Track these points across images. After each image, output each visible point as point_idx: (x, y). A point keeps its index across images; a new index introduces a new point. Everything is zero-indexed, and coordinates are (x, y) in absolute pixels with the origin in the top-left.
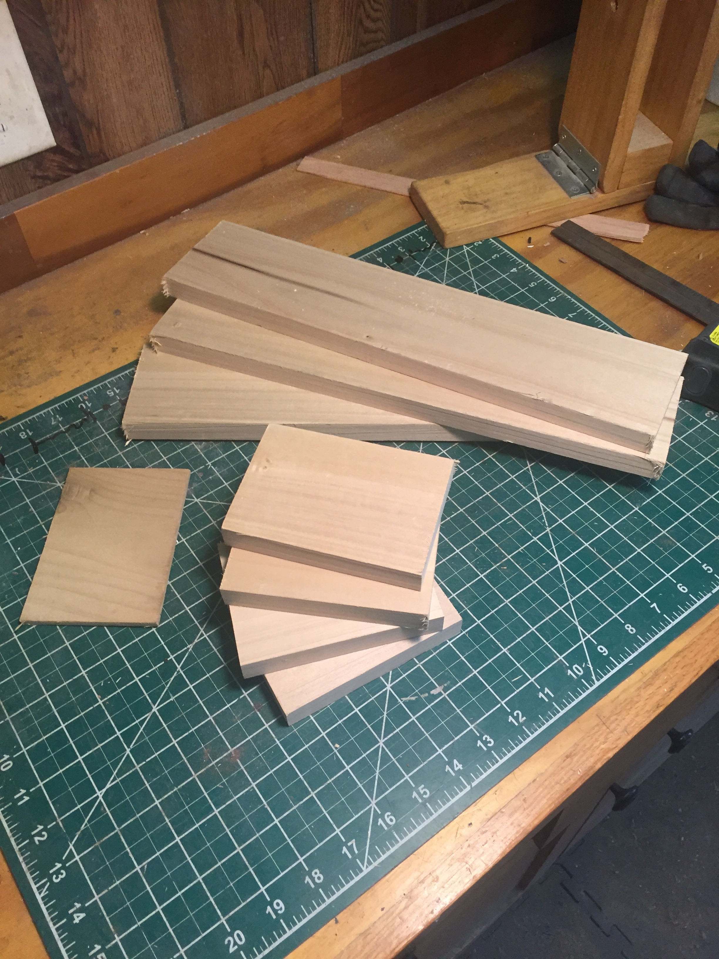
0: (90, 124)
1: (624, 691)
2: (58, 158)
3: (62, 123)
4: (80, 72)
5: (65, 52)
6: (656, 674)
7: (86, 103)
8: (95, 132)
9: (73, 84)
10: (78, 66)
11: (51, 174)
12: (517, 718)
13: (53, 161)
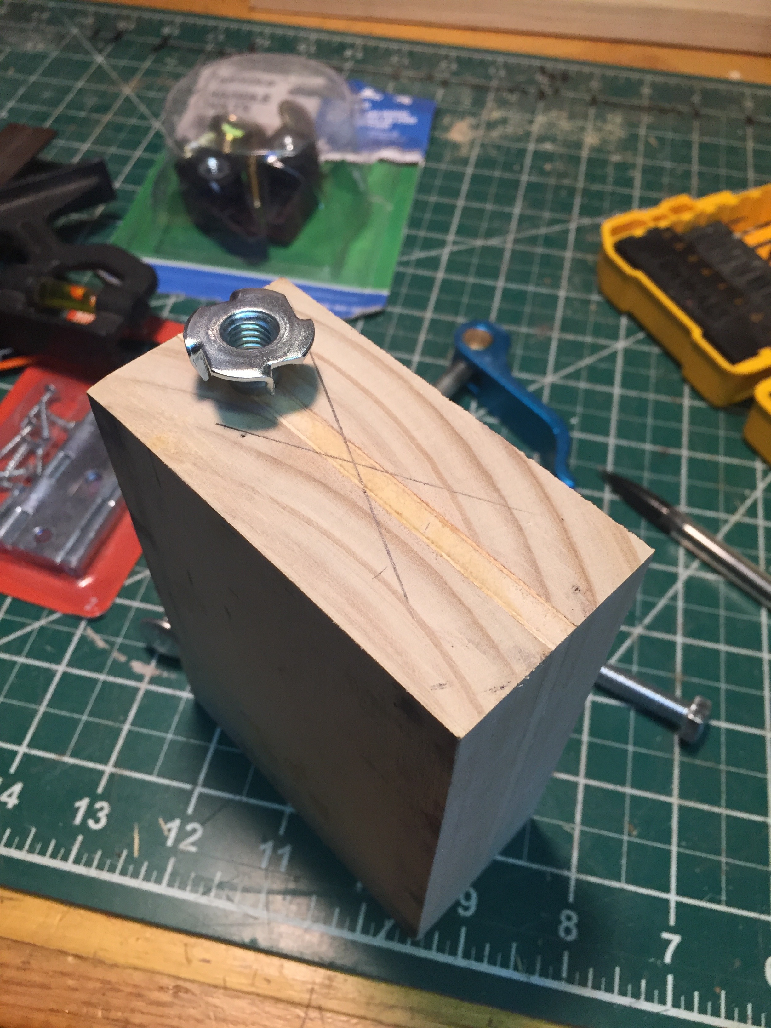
12: (182, 835)
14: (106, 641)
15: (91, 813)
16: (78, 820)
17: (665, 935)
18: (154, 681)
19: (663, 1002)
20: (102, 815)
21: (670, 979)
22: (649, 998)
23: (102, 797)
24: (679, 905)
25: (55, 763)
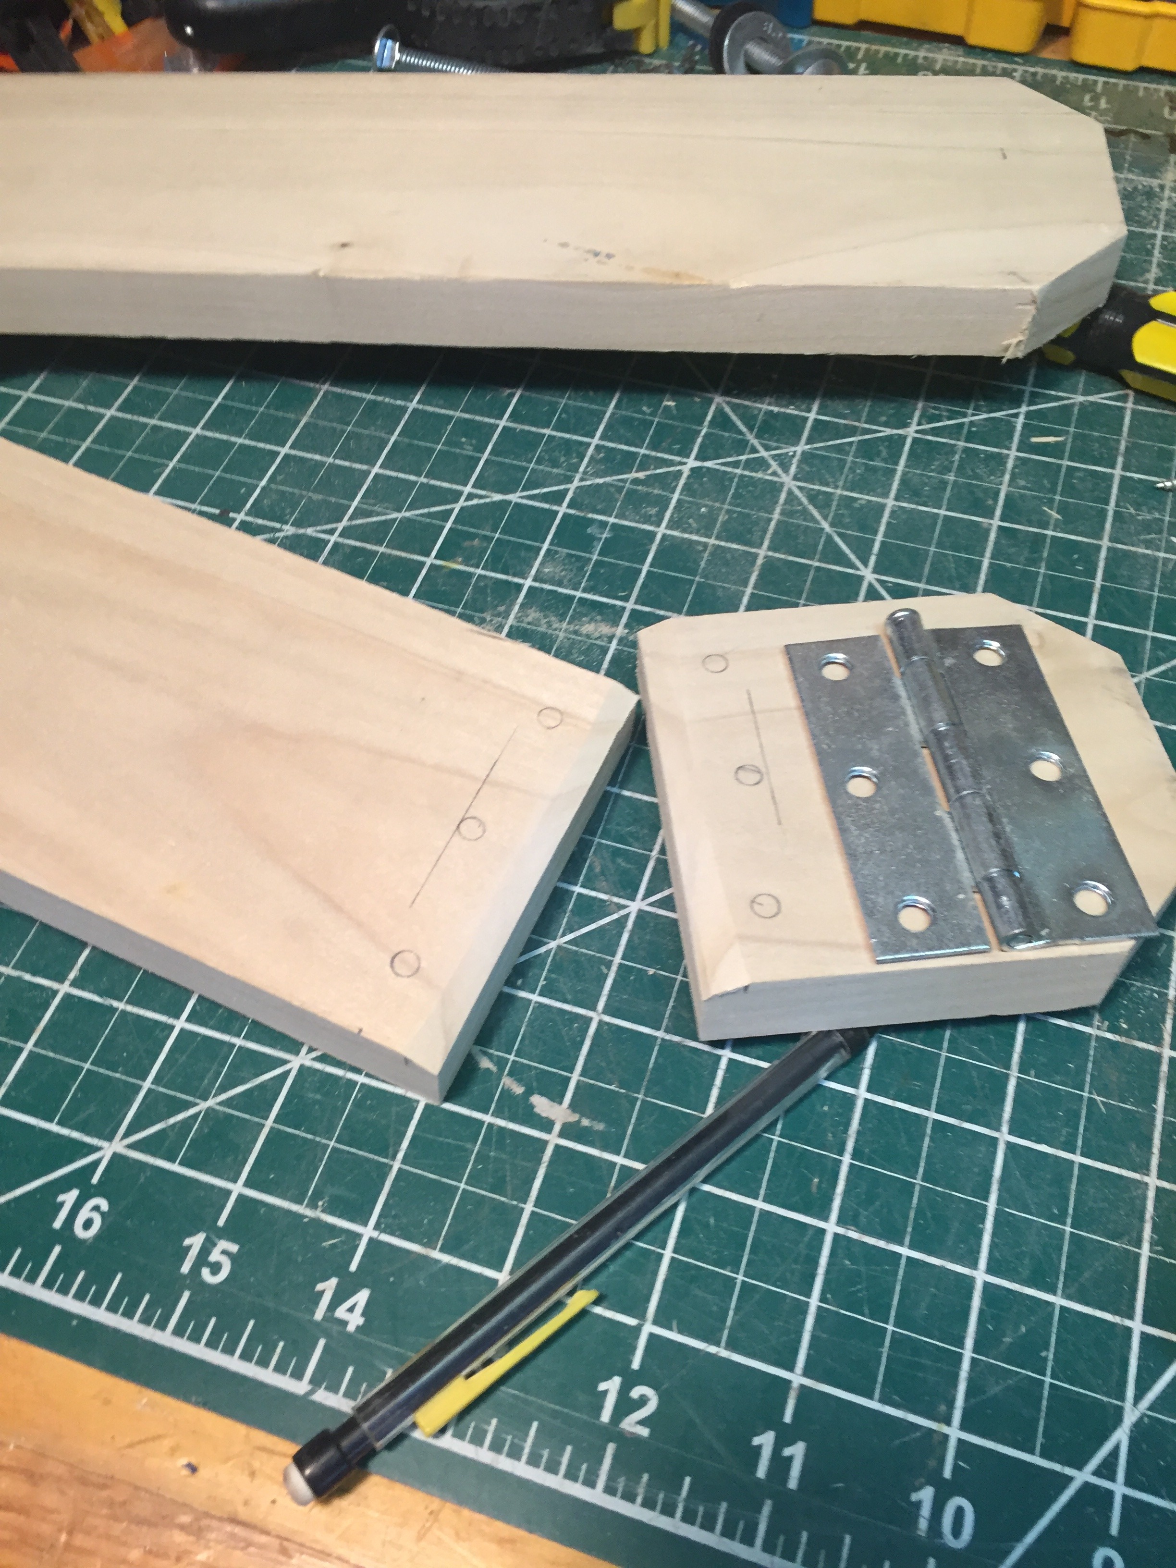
12: (625, 1406)
18: (568, 1131)
25: (421, 1260)
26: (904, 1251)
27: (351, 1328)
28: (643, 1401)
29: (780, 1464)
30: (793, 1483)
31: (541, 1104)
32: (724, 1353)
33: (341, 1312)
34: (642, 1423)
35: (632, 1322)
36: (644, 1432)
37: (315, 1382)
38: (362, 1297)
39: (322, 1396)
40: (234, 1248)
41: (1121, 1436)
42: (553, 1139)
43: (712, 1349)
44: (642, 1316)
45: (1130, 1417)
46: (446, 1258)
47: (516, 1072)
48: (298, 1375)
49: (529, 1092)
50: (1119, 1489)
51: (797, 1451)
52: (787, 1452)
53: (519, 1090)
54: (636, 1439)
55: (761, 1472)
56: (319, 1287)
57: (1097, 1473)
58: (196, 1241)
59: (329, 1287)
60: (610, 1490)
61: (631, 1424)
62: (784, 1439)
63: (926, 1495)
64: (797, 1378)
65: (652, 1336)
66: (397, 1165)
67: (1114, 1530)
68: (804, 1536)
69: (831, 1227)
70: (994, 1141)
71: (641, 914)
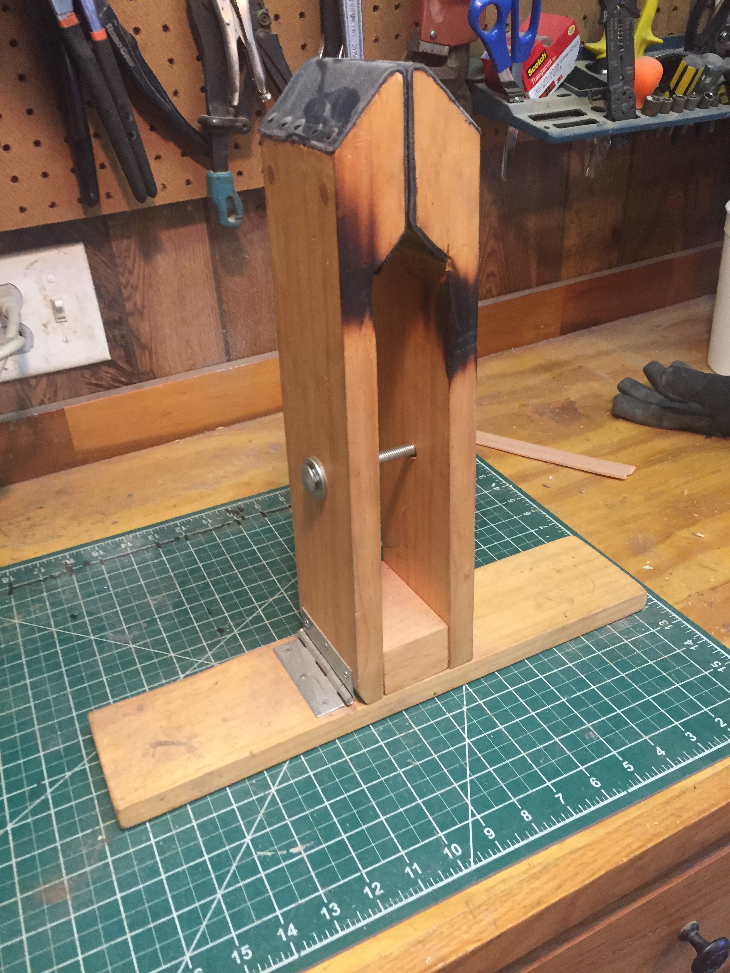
0: (143, 347)
1: (503, 881)
2: (112, 371)
3: (119, 343)
4: (139, 305)
5: (129, 288)
6: (546, 868)
7: (142, 330)
8: (147, 353)
9: (132, 314)
10: (139, 302)
11: (104, 383)
12: (373, 891)
13: (107, 372)
14: (270, 851)
15: (330, 911)
16: (328, 917)
17: (556, 796)
18: (305, 851)
19: (572, 815)
20: (336, 908)
21: (568, 807)
22: (568, 818)
23: (329, 902)
24: (552, 784)
25: (298, 907)
26: (401, 810)
27: (295, 934)
28: (376, 886)
29: (415, 871)
30: (420, 872)
31: (293, 850)
32: (384, 862)
33: (289, 934)
34: (380, 890)
35: (358, 874)
36: (382, 891)
37: (298, 952)
38: (291, 926)
39: (303, 953)
40: (247, 946)
41: (470, 807)
42: (304, 855)
43: (381, 863)
44: (359, 870)
45: (469, 802)
46: (304, 901)
47: (280, 849)
48: (292, 954)
49: (288, 851)
50: (478, 817)
51: (415, 866)
52: (414, 868)
53: (285, 852)
54: (382, 894)
55: (412, 876)
56: (278, 934)
57: (472, 817)
58: (235, 954)
59: (281, 932)
60: (385, 908)
61: (378, 892)
62: (410, 866)
63: (446, 850)
64: (403, 853)
65: (366, 873)
66: (271, 893)
67: (484, 825)
68: (431, 879)
69: (383, 818)
70: (399, 774)
71: (276, 791)
